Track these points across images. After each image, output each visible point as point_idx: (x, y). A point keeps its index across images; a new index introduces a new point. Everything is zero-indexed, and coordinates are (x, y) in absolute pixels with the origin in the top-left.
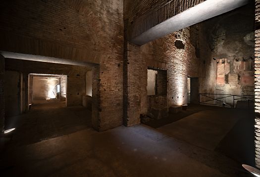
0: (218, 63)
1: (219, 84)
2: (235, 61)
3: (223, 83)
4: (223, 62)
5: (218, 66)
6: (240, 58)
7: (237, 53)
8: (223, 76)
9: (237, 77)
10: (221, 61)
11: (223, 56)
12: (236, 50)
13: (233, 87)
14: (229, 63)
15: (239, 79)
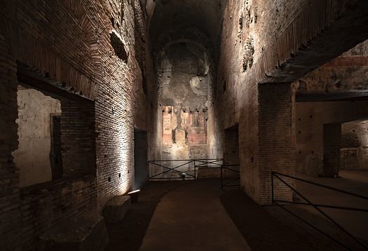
0: (163, 111)
1: (166, 143)
2: (182, 112)
3: (170, 142)
4: (170, 112)
5: (165, 117)
6: (187, 108)
7: (184, 101)
8: (170, 132)
9: (184, 135)
10: (167, 109)
11: (169, 102)
12: (183, 96)
13: (181, 148)
14: (176, 113)
15: (186, 137)
